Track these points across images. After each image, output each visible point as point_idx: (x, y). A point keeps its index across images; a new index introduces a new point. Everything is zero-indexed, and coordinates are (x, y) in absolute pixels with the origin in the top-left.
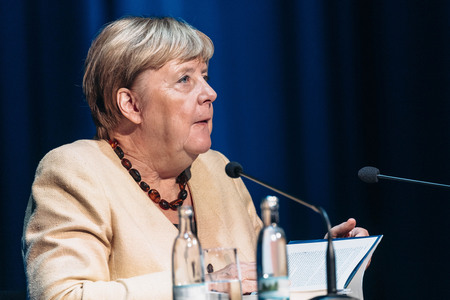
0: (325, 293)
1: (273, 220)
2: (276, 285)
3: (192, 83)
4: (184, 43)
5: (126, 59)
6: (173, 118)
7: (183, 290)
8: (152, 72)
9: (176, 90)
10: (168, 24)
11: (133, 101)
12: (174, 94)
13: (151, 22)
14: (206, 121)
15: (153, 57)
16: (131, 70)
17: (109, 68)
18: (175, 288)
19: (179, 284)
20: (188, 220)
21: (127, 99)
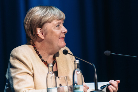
0: (94, 90)
1: (78, 68)
2: (79, 87)
3: (60, 27)
7: (50, 90)
13: (47, 8)
15: (49, 19)
17: (35, 22)
18: (47, 89)
19: (49, 88)
20: (52, 68)
21: (40, 31)
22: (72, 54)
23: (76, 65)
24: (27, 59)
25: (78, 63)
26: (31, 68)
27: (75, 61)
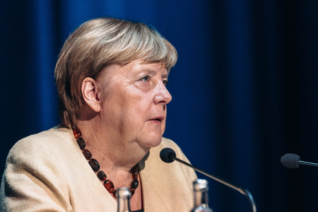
1: (203, 201)
3: (151, 83)
4: (151, 47)
5: (96, 51)
6: (129, 112)
8: (117, 67)
9: (136, 87)
10: (140, 28)
11: (96, 90)
12: (133, 90)
13: (125, 23)
14: (159, 120)
15: (120, 54)
16: (99, 62)
17: (79, 57)
20: (126, 201)
21: (91, 88)
22: (189, 162)
23: (199, 195)
24: (55, 172)
25: (204, 189)
26: (67, 200)
27: (195, 183)
